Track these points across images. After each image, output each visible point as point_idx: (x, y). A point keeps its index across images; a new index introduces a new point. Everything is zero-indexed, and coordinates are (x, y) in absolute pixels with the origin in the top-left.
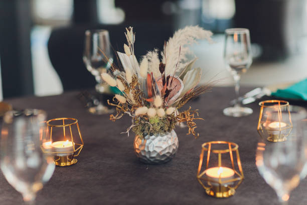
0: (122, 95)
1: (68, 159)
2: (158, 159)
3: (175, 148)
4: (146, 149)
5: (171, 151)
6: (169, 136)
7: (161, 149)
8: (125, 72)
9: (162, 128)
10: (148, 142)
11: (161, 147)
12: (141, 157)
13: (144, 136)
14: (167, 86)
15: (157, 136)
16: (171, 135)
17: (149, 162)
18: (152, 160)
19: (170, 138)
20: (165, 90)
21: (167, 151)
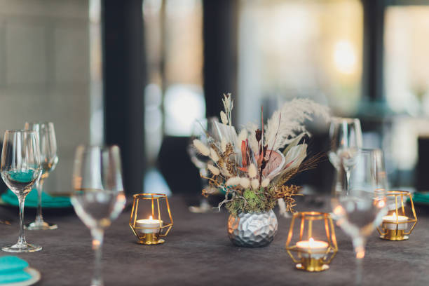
0: (215, 165)
1: (154, 237)
2: (253, 239)
3: (272, 229)
4: (239, 228)
5: (267, 232)
6: (266, 215)
7: (256, 229)
8: (220, 141)
9: (258, 206)
10: (242, 219)
11: (256, 226)
12: (234, 237)
13: (238, 213)
14: (264, 156)
15: (252, 214)
16: (269, 214)
17: (242, 244)
18: (245, 241)
19: (267, 218)
20: (262, 160)
21: (262, 232)
